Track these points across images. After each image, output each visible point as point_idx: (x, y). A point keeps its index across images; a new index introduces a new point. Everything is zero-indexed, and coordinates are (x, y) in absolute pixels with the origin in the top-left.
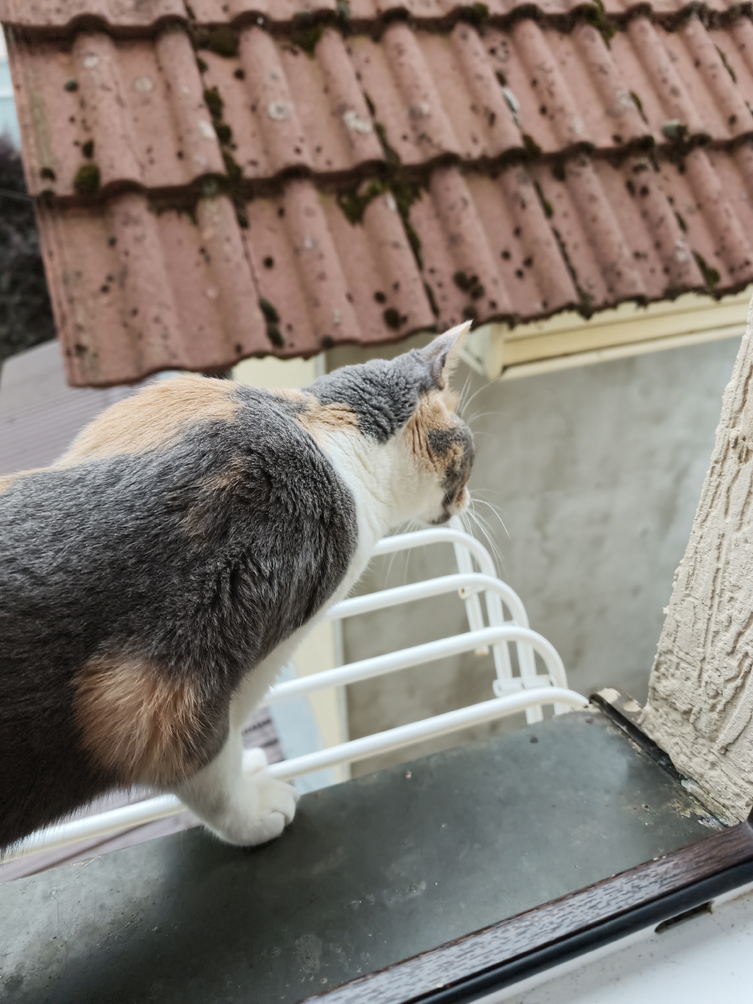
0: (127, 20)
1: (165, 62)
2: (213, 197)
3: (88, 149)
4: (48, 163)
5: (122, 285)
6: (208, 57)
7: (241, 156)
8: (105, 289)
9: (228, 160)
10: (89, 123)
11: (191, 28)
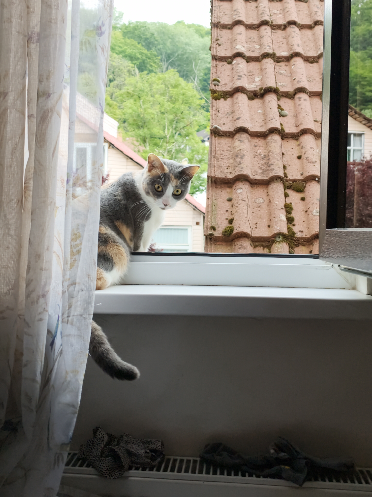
0: (257, 177)
1: (270, 193)
2: (280, 242)
4: (213, 224)
6: (289, 192)
9: (289, 229)
10: (234, 212)
11: (285, 181)
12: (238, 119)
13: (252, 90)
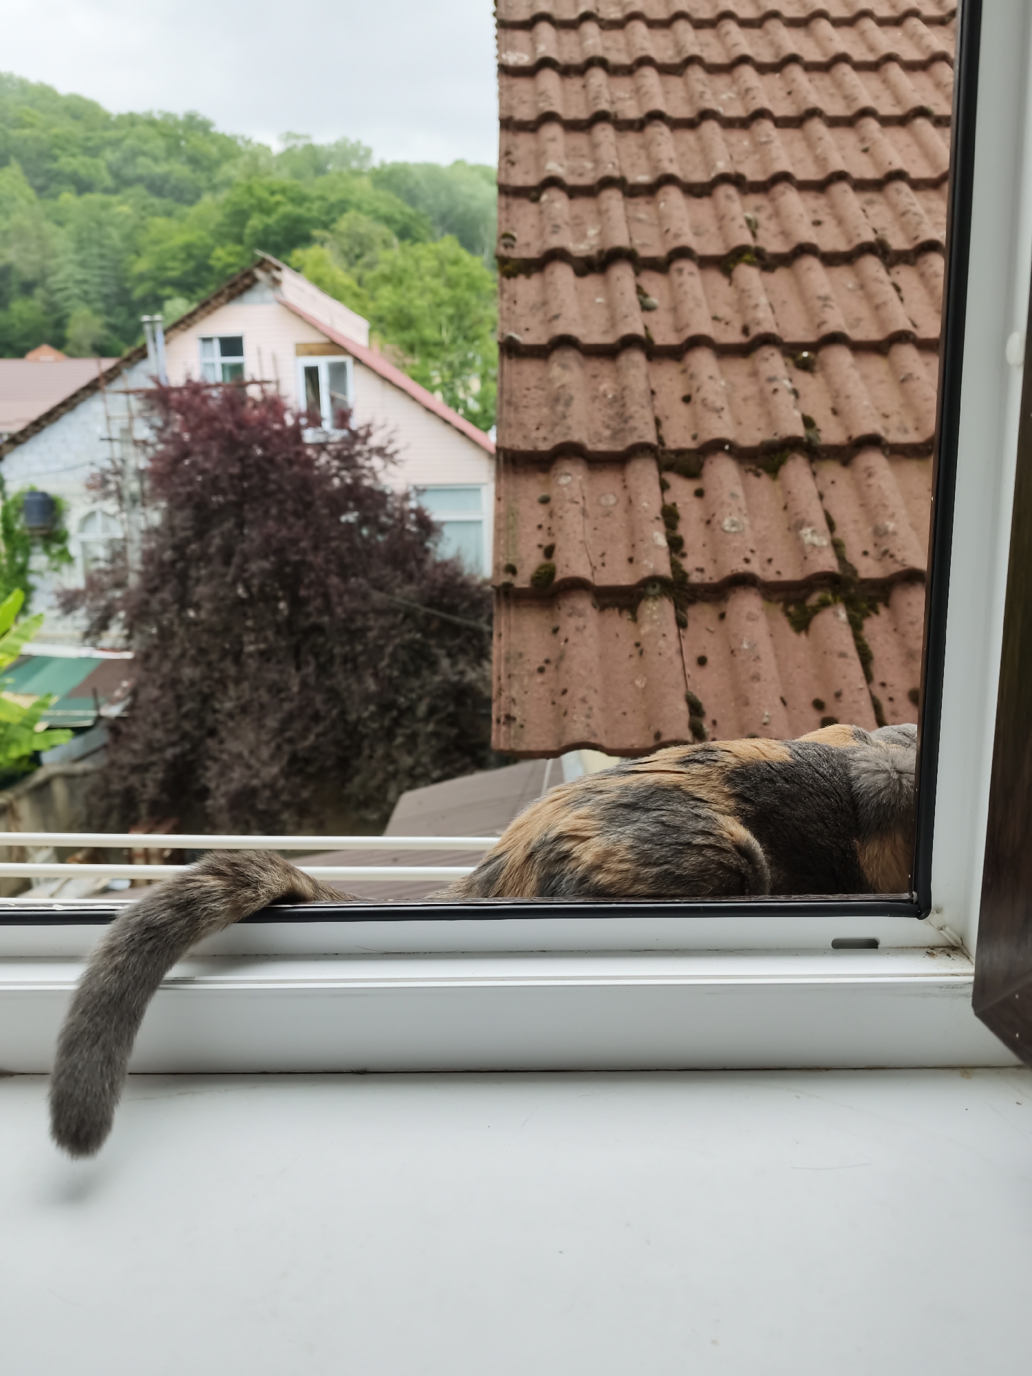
0: (602, 447)
1: (631, 481)
2: (655, 598)
3: (549, 551)
4: (512, 560)
5: (557, 667)
6: (671, 478)
7: (688, 564)
8: (541, 670)
9: (675, 566)
10: (554, 530)
11: (659, 453)
12: (556, 317)
13: (583, 254)
